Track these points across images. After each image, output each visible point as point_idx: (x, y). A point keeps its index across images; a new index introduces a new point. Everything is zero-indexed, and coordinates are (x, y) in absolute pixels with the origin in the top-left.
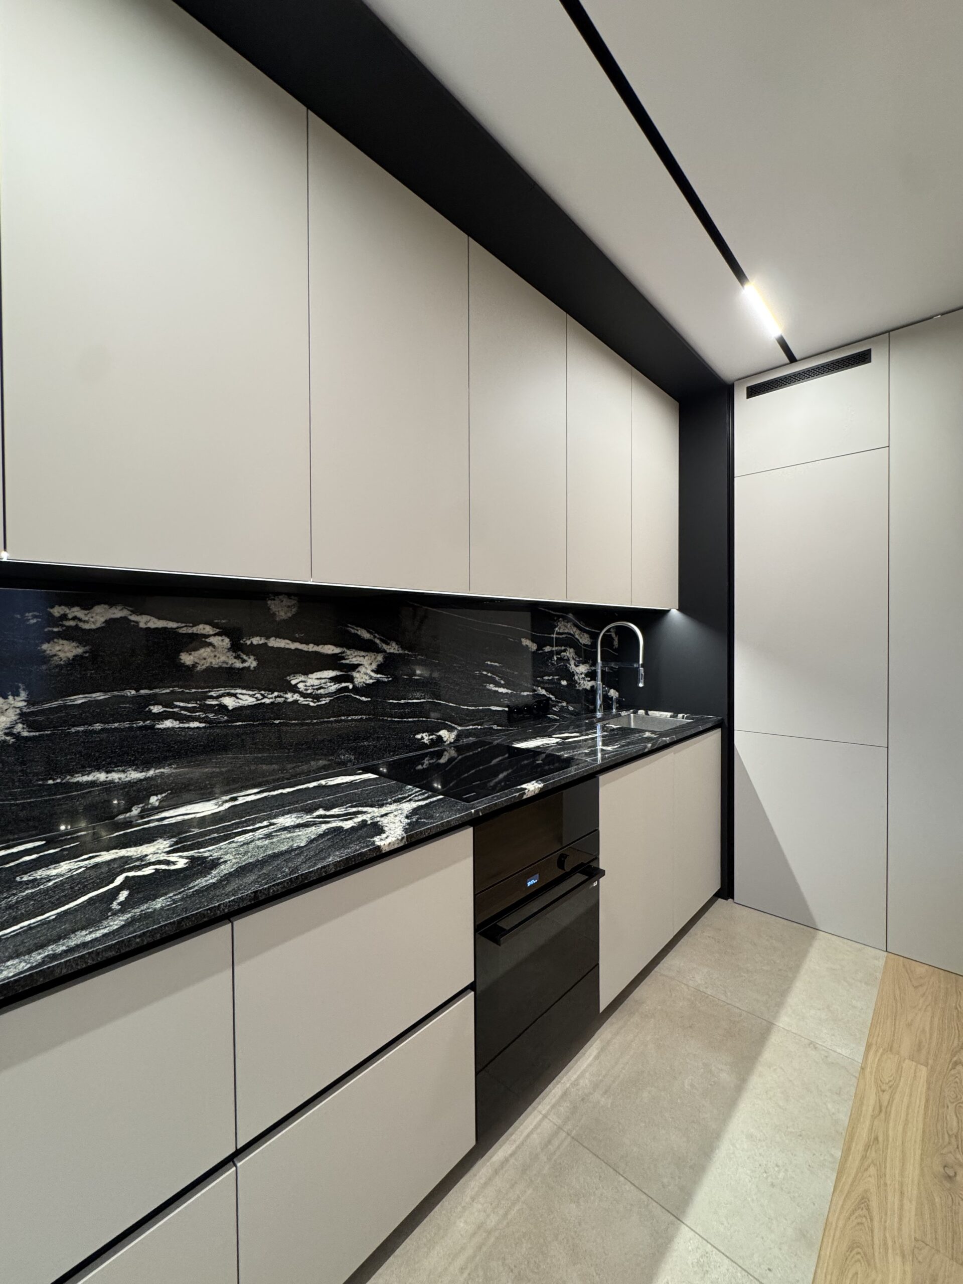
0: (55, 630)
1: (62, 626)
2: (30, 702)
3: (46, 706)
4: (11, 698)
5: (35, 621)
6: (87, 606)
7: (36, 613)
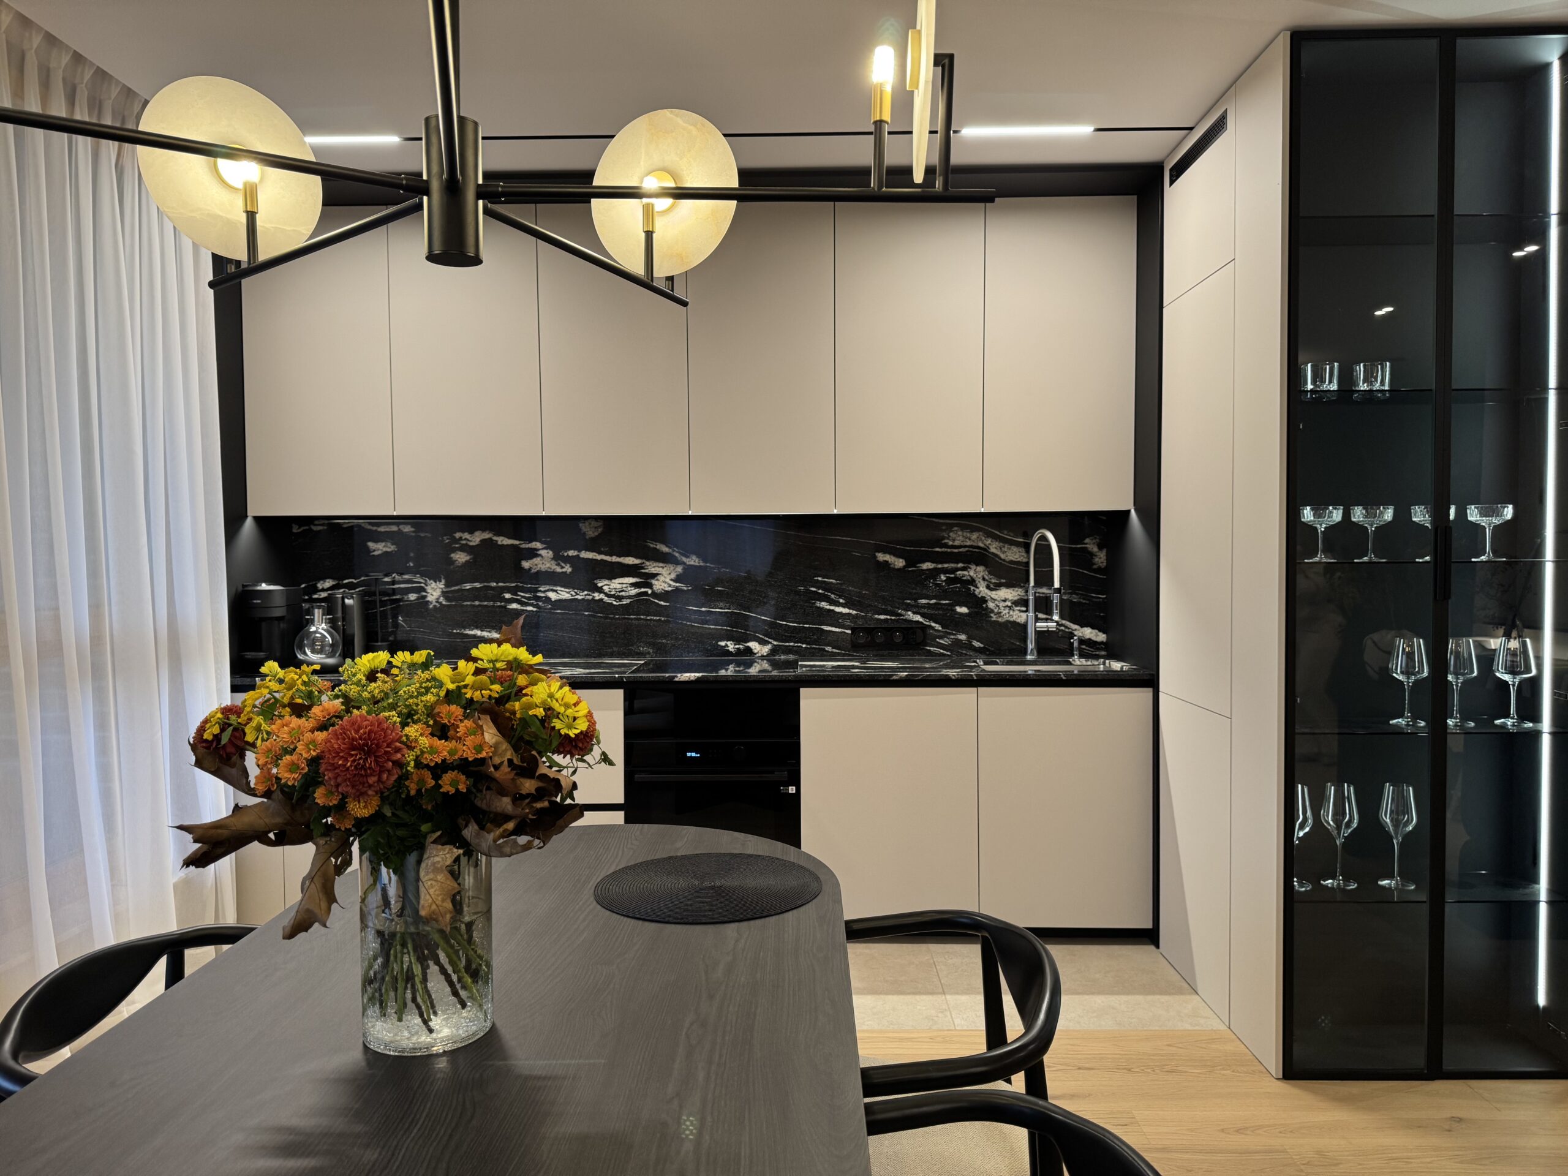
0: (457, 546)
1: (460, 543)
2: (447, 585)
3: (453, 588)
4: (438, 583)
5: (447, 541)
6: (471, 532)
7: (448, 537)
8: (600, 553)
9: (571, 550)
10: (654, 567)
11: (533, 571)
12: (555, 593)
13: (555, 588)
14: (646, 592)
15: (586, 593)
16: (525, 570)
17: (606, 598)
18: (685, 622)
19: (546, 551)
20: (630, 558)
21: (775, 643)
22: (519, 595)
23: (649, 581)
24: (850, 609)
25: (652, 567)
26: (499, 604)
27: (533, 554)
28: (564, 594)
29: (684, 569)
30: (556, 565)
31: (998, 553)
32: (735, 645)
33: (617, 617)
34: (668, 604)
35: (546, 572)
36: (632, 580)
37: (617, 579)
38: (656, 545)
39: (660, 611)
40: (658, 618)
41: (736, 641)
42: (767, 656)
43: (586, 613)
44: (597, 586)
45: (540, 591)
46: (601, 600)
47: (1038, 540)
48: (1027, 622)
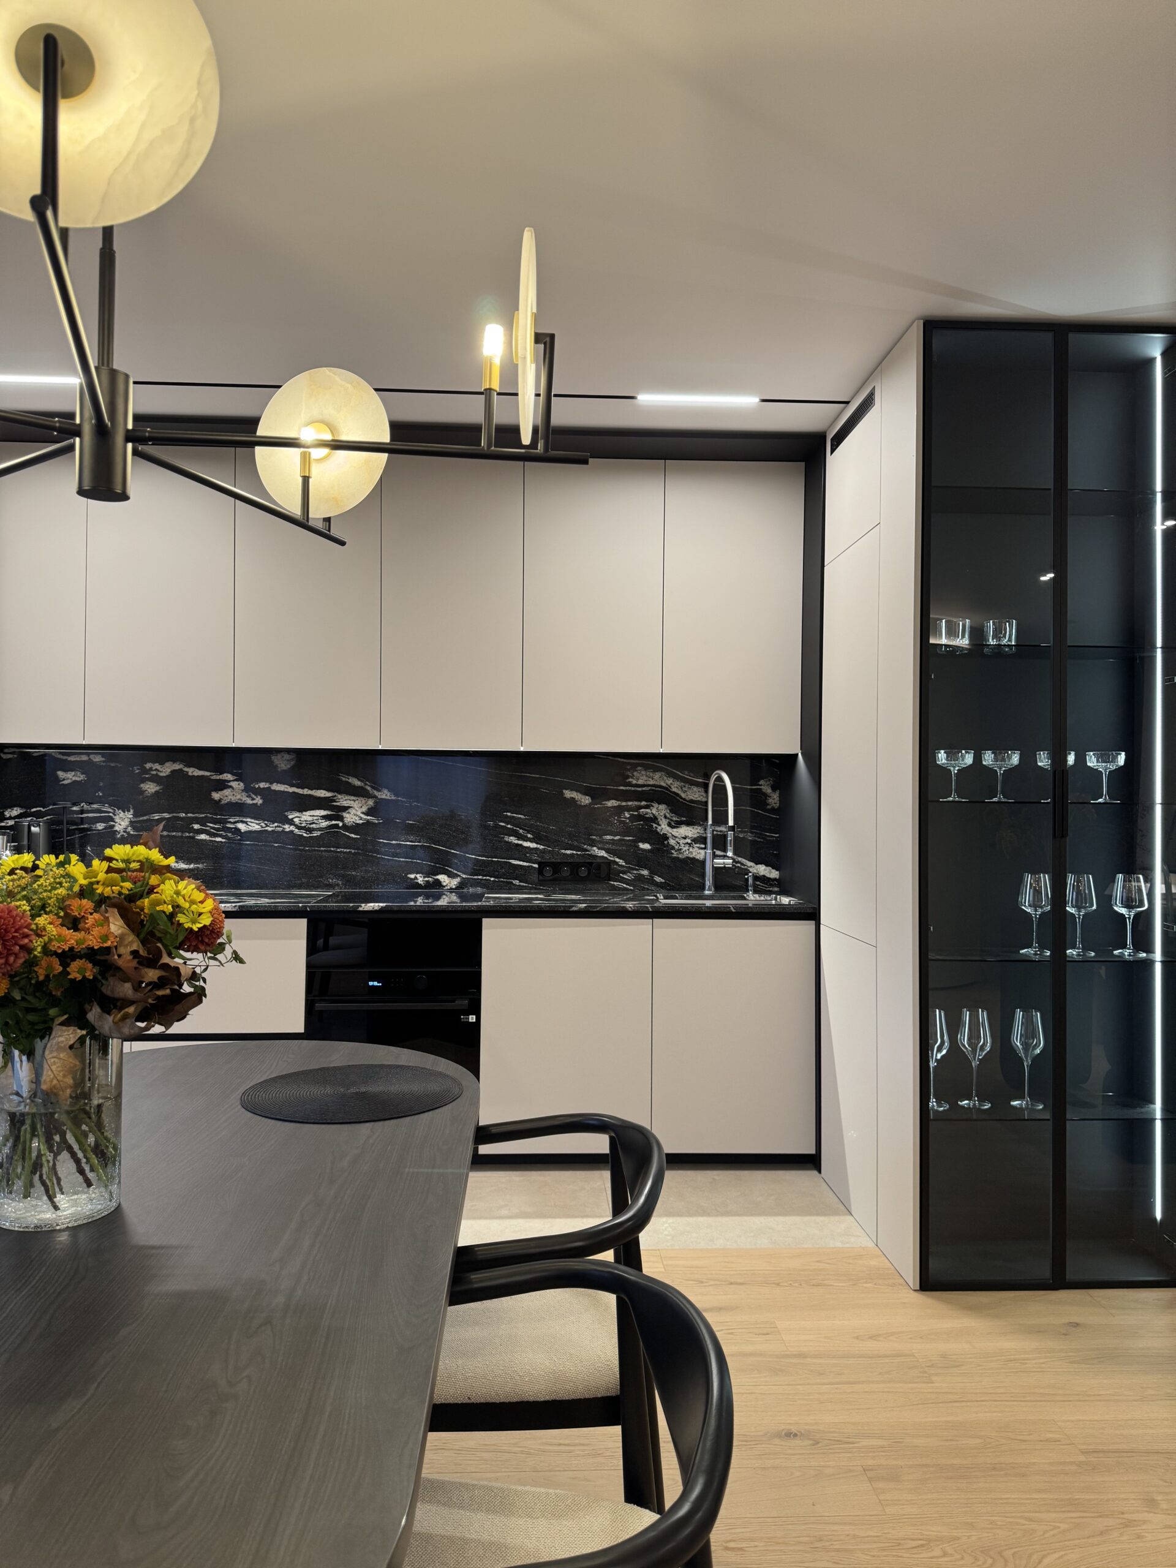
0: (147, 776)
1: (150, 774)
2: (135, 815)
3: (141, 818)
4: (126, 812)
5: (137, 771)
6: (162, 763)
7: (139, 767)
8: (292, 785)
9: (263, 782)
10: (346, 800)
11: (223, 802)
12: (245, 825)
13: (244, 820)
14: (337, 825)
15: (276, 824)
16: (216, 801)
17: (297, 830)
18: (375, 855)
19: (237, 783)
20: (322, 791)
21: (464, 876)
22: (208, 826)
23: (340, 813)
24: (537, 843)
25: (343, 800)
26: (187, 834)
27: (222, 785)
28: (254, 826)
29: (375, 802)
30: (247, 796)
31: (679, 792)
32: (424, 877)
33: (307, 848)
34: (358, 837)
35: (237, 803)
36: (323, 813)
37: (309, 812)
38: (349, 779)
39: (351, 843)
40: (348, 850)
41: (426, 874)
42: (455, 889)
43: (276, 845)
44: (289, 818)
45: (230, 822)
46: (292, 832)
47: (715, 780)
48: (705, 859)
